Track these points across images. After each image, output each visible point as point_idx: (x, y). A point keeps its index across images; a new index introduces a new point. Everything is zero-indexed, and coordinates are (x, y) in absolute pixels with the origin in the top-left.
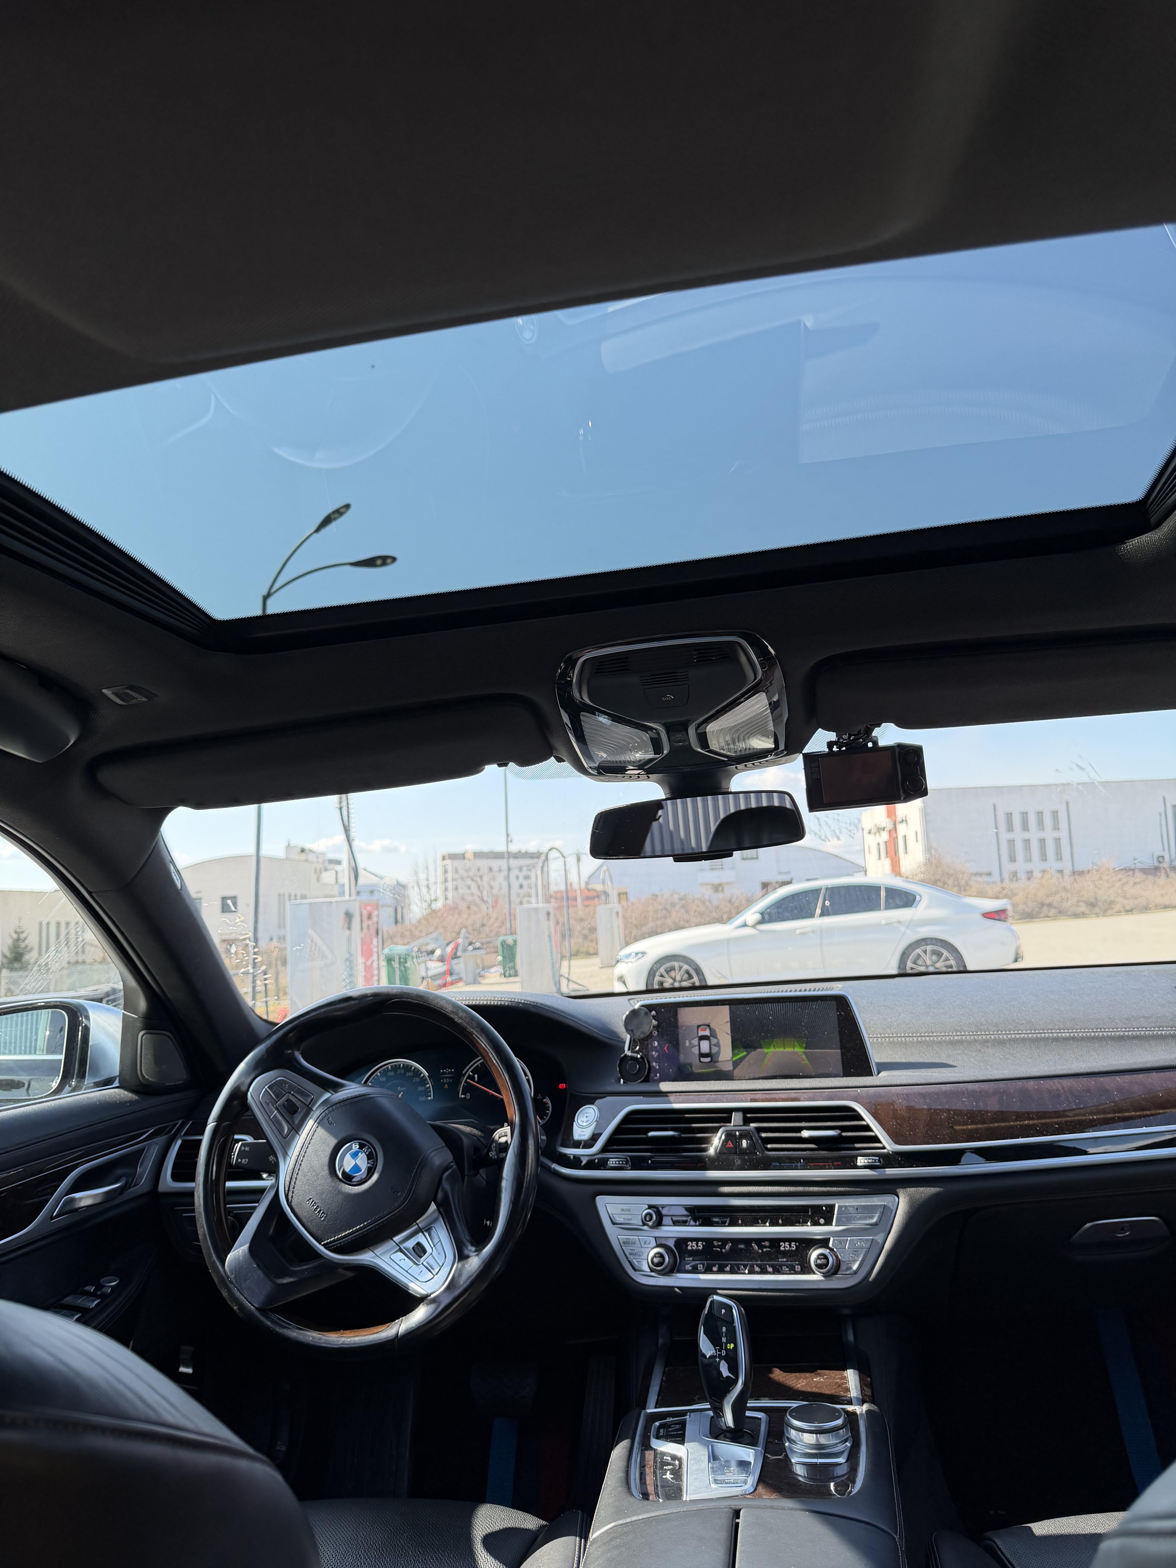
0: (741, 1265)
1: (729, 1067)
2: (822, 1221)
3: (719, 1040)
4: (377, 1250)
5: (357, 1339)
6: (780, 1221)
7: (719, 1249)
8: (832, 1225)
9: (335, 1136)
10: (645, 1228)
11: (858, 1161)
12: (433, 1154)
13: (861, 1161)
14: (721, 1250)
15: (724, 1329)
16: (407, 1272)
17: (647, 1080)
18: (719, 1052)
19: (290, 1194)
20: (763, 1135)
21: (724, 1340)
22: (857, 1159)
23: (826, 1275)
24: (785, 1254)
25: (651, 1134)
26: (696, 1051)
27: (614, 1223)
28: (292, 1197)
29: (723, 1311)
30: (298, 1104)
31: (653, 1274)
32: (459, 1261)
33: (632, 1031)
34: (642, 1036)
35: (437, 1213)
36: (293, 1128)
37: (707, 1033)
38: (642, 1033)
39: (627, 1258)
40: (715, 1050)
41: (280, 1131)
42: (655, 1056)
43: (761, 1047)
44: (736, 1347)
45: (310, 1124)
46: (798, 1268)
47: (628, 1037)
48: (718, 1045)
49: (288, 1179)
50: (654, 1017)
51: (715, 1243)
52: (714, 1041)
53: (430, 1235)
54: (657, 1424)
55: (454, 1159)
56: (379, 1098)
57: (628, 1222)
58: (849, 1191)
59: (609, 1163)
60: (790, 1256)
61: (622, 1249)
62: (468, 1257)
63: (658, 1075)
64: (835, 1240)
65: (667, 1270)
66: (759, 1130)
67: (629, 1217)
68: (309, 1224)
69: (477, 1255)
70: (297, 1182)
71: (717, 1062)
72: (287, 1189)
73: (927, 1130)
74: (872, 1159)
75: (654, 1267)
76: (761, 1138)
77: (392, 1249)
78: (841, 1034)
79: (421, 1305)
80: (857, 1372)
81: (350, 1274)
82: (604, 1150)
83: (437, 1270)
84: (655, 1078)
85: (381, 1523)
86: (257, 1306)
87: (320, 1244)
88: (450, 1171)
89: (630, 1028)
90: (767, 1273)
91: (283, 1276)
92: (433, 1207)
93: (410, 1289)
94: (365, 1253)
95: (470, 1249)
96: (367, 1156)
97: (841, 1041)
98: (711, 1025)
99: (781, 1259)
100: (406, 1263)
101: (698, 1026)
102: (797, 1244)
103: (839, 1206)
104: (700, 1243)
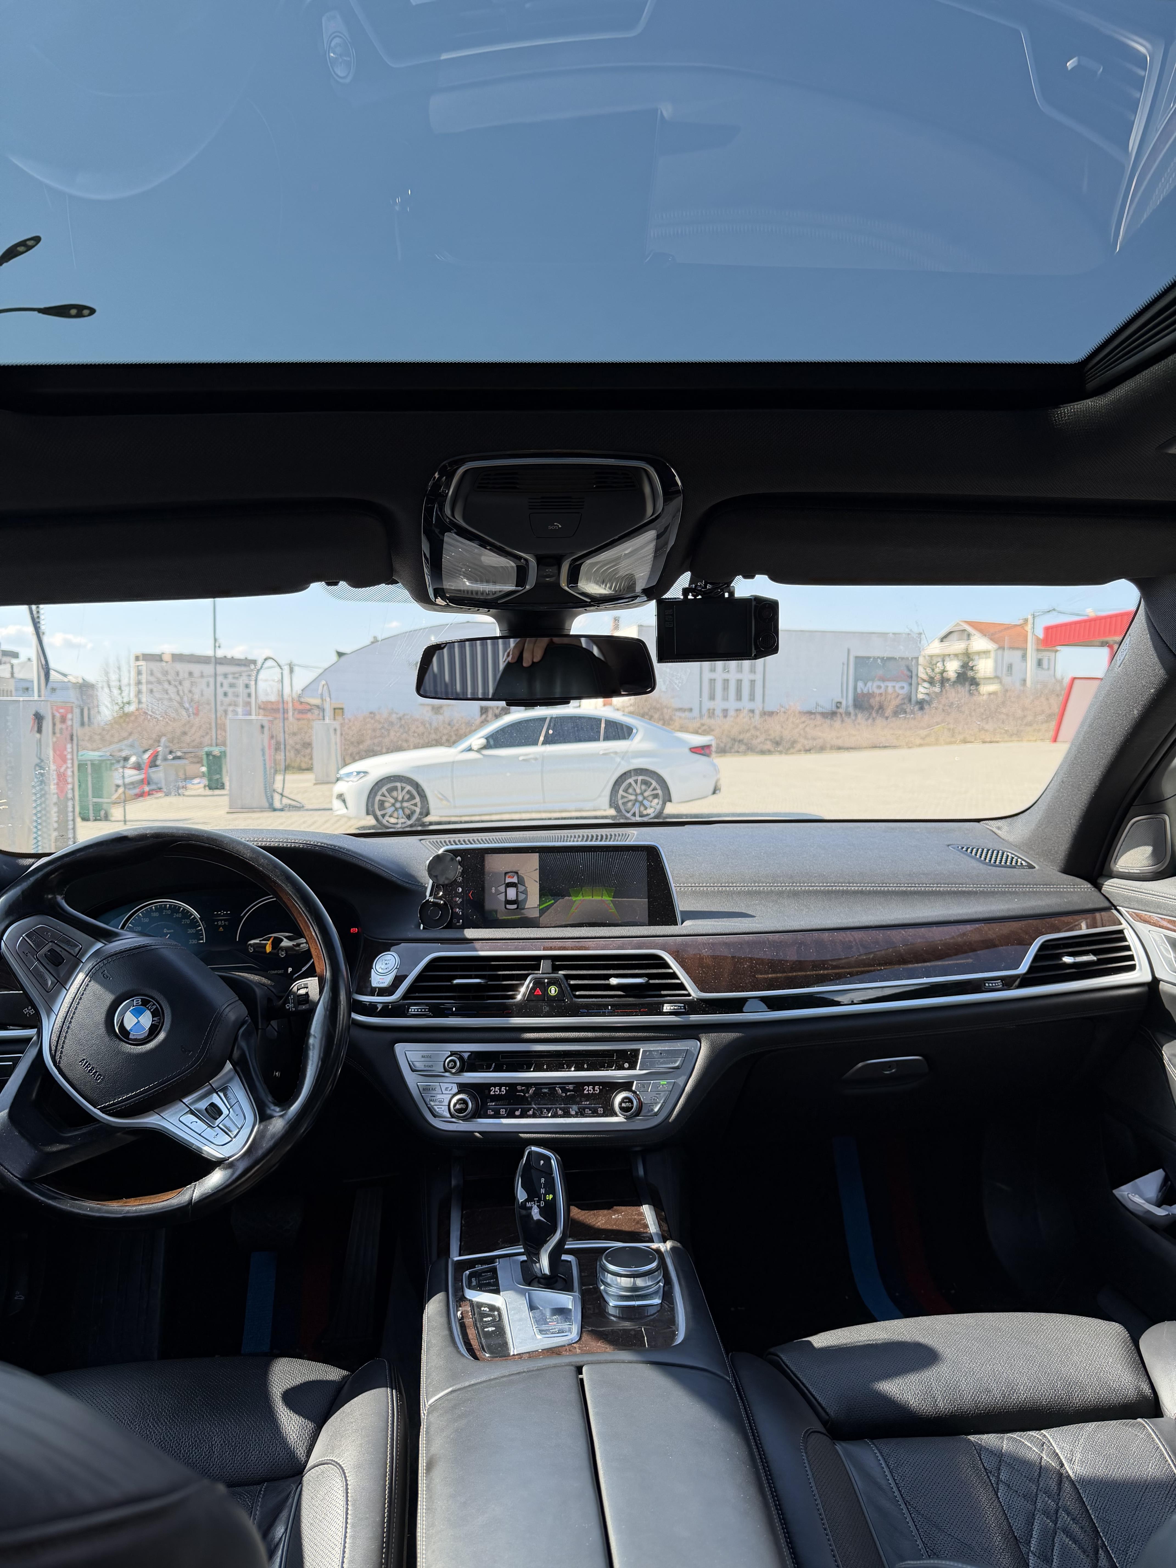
0: (545, 1108)
1: (535, 914)
2: (626, 1065)
3: (526, 887)
4: (164, 1113)
5: (143, 1207)
6: (585, 1066)
7: (522, 1094)
8: (636, 1069)
9: (111, 991)
10: (447, 1074)
11: (665, 1008)
12: (228, 1009)
13: (667, 1008)
14: (525, 1094)
15: (543, 1180)
16: (200, 1135)
17: (450, 926)
18: (525, 900)
19: (58, 1053)
20: (572, 982)
21: (543, 1191)
22: (663, 1006)
23: (627, 1118)
24: (588, 1097)
25: (456, 981)
26: (502, 897)
27: (413, 1070)
28: (60, 1057)
29: (542, 1162)
30: (64, 954)
31: (453, 1120)
32: (261, 1121)
33: (436, 876)
34: (446, 882)
35: (233, 1073)
36: (58, 981)
37: (515, 880)
38: (447, 879)
39: (427, 1105)
40: (522, 897)
41: (43, 984)
42: (459, 902)
43: (570, 896)
44: (554, 1198)
45: (81, 976)
46: (601, 1111)
47: (431, 882)
48: (525, 892)
49: (54, 1038)
50: (460, 863)
51: (519, 1088)
52: (521, 888)
53: (225, 1095)
54: (467, 1272)
55: (248, 1014)
56: (162, 950)
57: (429, 1069)
58: (654, 1037)
59: (410, 1010)
60: (594, 1099)
61: (422, 1096)
62: (271, 1117)
63: (461, 921)
64: (639, 1083)
65: (468, 1116)
66: (568, 977)
67: (430, 1063)
68: (82, 1087)
69: (281, 1116)
70: (67, 1041)
71: (524, 909)
72: (53, 1048)
73: (731, 979)
74: (678, 1006)
75: (457, 1114)
76: (570, 985)
77: (181, 1110)
78: (649, 884)
79: (217, 1169)
80: (652, 1207)
81: (130, 1138)
82: (405, 997)
83: (235, 1133)
84: (458, 924)
85: (168, 1388)
86: (19, 1176)
87: (95, 1107)
88: (245, 1026)
89: (435, 874)
90: (570, 1116)
91: (51, 1143)
92: (229, 1066)
93: (204, 1153)
94: (150, 1116)
95: (276, 1110)
96: (152, 1012)
97: (649, 890)
98: (519, 872)
99: (585, 1101)
100: (200, 1126)
101: (506, 873)
102: (601, 1087)
103: (643, 1051)
104: (503, 1088)
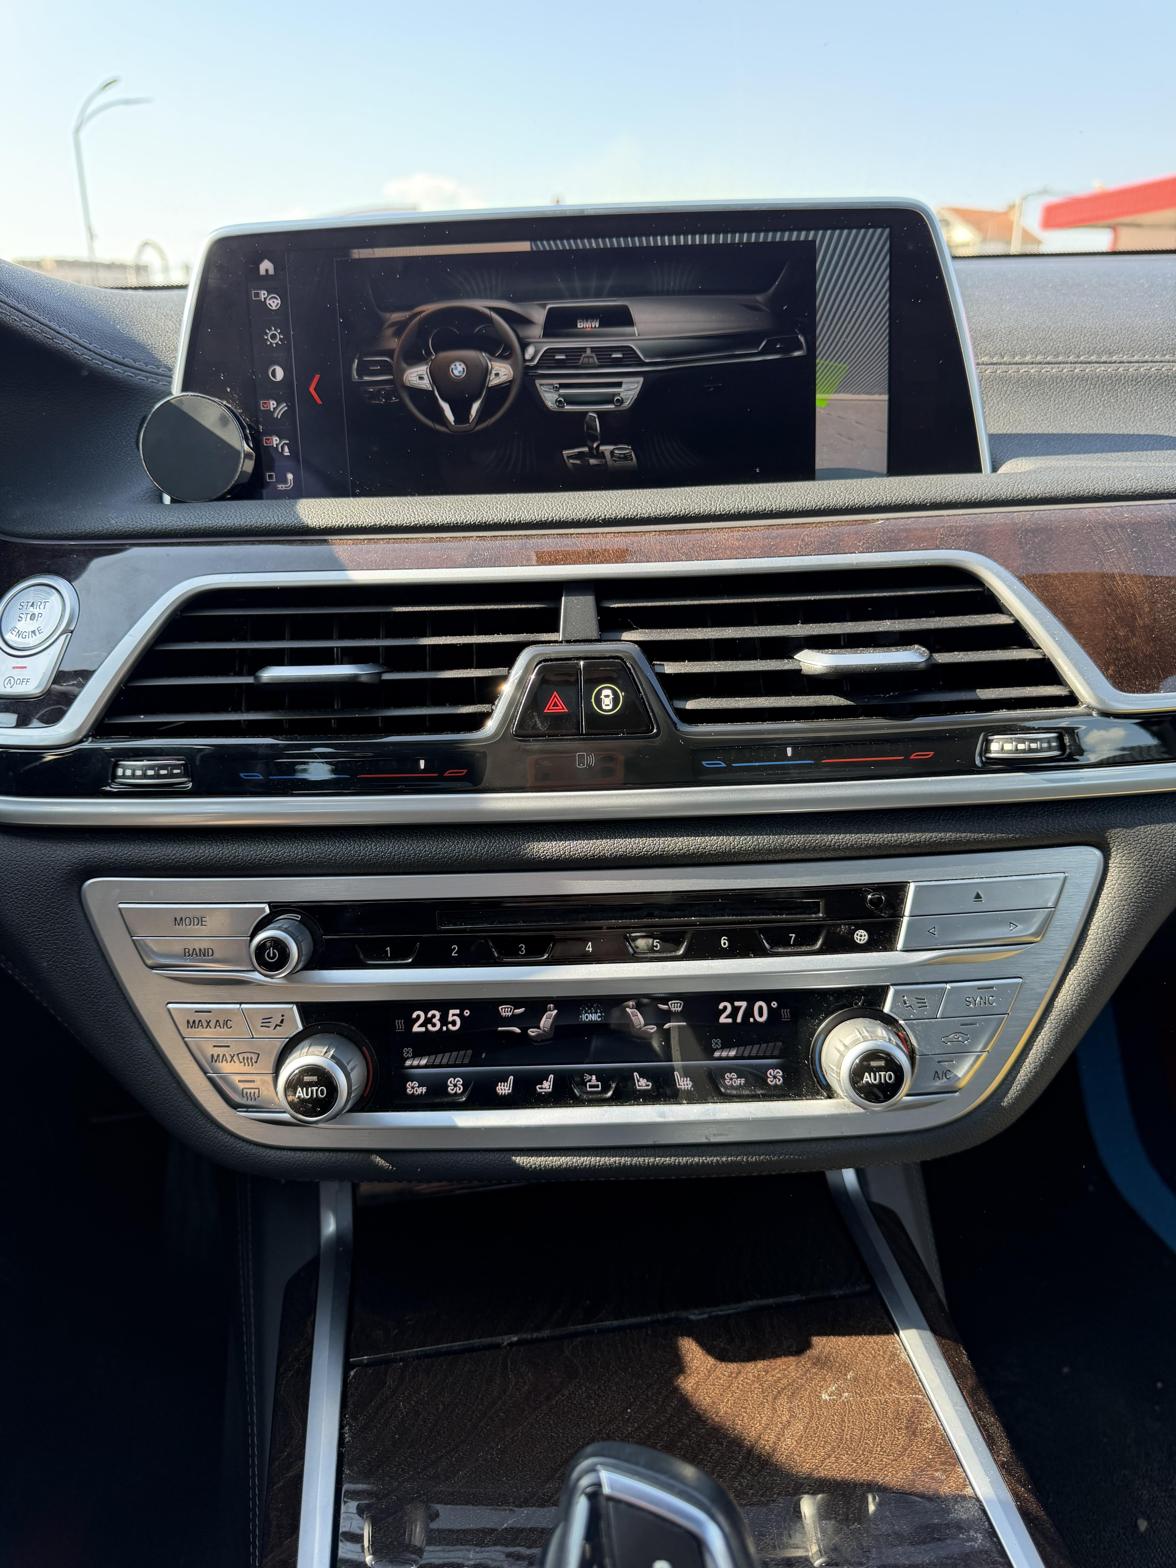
0: (591, 1072)
2: (862, 936)
6: (724, 942)
7: (517, 1030)
8: (893, 949)
10: (264, 976)
11: (994, 747)
13: (1000, 746)
14: (524, 1030)
17: (251, 490)
20: (670, 668)
22: (988, 742)
23: (866, 1102)
24: (734, 1036)
25: (273, 673)
27: (152, 966)
31: (298, 1116)
39: (207, 1073)
42: (278, 414)
50: (268, 280)
51: (505, 1011)
57: (204, 959)
58: (956, 842)
59: (120, 772)
60: (751, 1044)
61: (186, 1043)
63: (290, 476)
64: (904, 993)
66: (653, 650)
74: (1041, 740)
76: (663, 678)
78: (896, 340)
82: (101, 727)
84: (281, 487)
99: (723, 1053)
102: (774, 1004)
103: (918, 890)
104: (453, 1014)
